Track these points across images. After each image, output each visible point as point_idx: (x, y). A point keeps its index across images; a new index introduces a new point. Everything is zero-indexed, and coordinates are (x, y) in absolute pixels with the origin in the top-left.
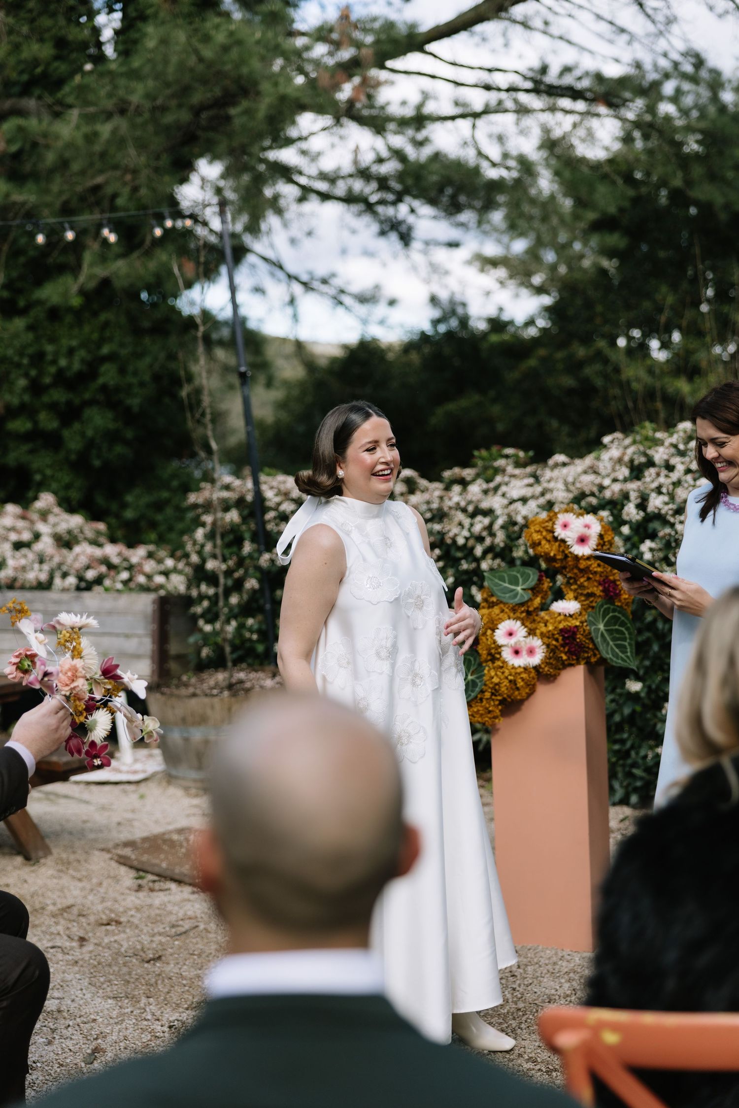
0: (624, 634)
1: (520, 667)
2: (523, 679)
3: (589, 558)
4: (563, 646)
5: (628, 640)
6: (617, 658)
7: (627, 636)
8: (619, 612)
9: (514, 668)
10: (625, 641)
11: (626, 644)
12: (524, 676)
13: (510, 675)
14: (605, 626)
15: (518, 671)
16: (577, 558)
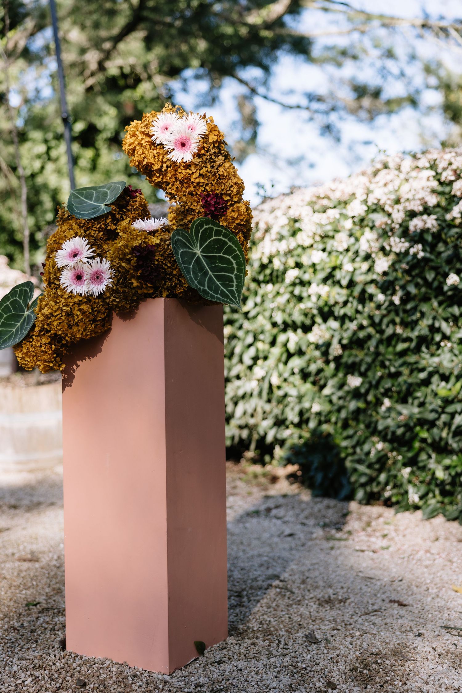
0: (232, 264)
1: (80, 295)
2: (83, 312)
3: (188, 166)
4: (136, 268)
5: (235, 272)
6: (216, 292)
7: (235, 266)
8: (225, 236)
9: (71, 296)
10: (232, 273)
11: (233, 276)
12: (85, 307)
13: (67, 305)
14: (202, 252)
15: (76, 300)
16: (174, 165)
